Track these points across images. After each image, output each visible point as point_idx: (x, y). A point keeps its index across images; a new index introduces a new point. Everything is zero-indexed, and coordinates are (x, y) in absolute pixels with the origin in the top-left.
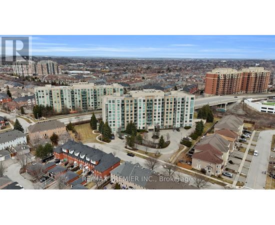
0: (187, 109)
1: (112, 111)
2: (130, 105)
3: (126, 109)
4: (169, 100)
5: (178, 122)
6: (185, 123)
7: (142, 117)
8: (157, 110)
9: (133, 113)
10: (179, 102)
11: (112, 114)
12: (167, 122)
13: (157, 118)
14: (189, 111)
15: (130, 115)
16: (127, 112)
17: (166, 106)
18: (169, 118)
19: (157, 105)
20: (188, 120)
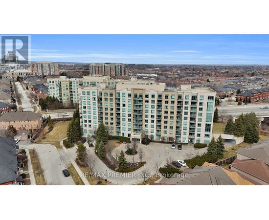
0: (201, 115)
1: (86, 105)
2: (109, 100)
3: (104, 106)
4: (169, 97)
5: (185, 133)
6: (196, 138)
7: (127, 120)
8: (150, 112)
9: (114, 112)
10: (186, 103)
11: (87, 110)
12: (165, 132)
13: (149, 123)
14: (204, 118)
15: (109, 114)
16: (106, 109)
17: (163, 107)
18: (168, 125)
19: (150, 104)
20: (203, 132)
